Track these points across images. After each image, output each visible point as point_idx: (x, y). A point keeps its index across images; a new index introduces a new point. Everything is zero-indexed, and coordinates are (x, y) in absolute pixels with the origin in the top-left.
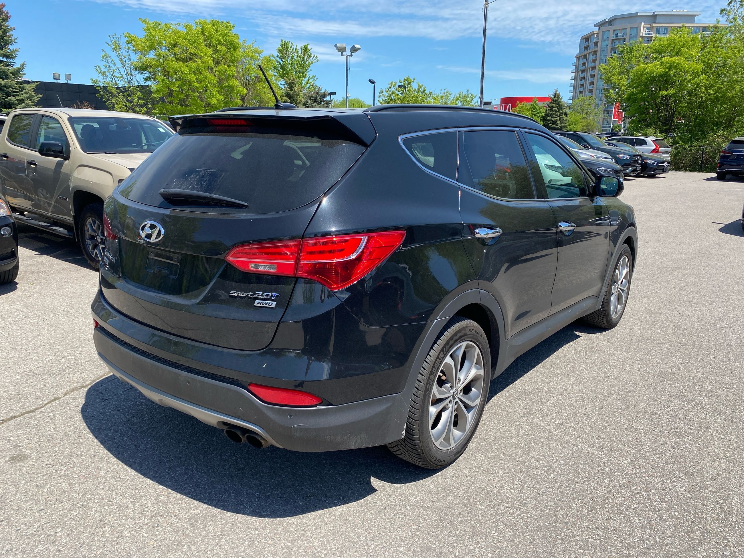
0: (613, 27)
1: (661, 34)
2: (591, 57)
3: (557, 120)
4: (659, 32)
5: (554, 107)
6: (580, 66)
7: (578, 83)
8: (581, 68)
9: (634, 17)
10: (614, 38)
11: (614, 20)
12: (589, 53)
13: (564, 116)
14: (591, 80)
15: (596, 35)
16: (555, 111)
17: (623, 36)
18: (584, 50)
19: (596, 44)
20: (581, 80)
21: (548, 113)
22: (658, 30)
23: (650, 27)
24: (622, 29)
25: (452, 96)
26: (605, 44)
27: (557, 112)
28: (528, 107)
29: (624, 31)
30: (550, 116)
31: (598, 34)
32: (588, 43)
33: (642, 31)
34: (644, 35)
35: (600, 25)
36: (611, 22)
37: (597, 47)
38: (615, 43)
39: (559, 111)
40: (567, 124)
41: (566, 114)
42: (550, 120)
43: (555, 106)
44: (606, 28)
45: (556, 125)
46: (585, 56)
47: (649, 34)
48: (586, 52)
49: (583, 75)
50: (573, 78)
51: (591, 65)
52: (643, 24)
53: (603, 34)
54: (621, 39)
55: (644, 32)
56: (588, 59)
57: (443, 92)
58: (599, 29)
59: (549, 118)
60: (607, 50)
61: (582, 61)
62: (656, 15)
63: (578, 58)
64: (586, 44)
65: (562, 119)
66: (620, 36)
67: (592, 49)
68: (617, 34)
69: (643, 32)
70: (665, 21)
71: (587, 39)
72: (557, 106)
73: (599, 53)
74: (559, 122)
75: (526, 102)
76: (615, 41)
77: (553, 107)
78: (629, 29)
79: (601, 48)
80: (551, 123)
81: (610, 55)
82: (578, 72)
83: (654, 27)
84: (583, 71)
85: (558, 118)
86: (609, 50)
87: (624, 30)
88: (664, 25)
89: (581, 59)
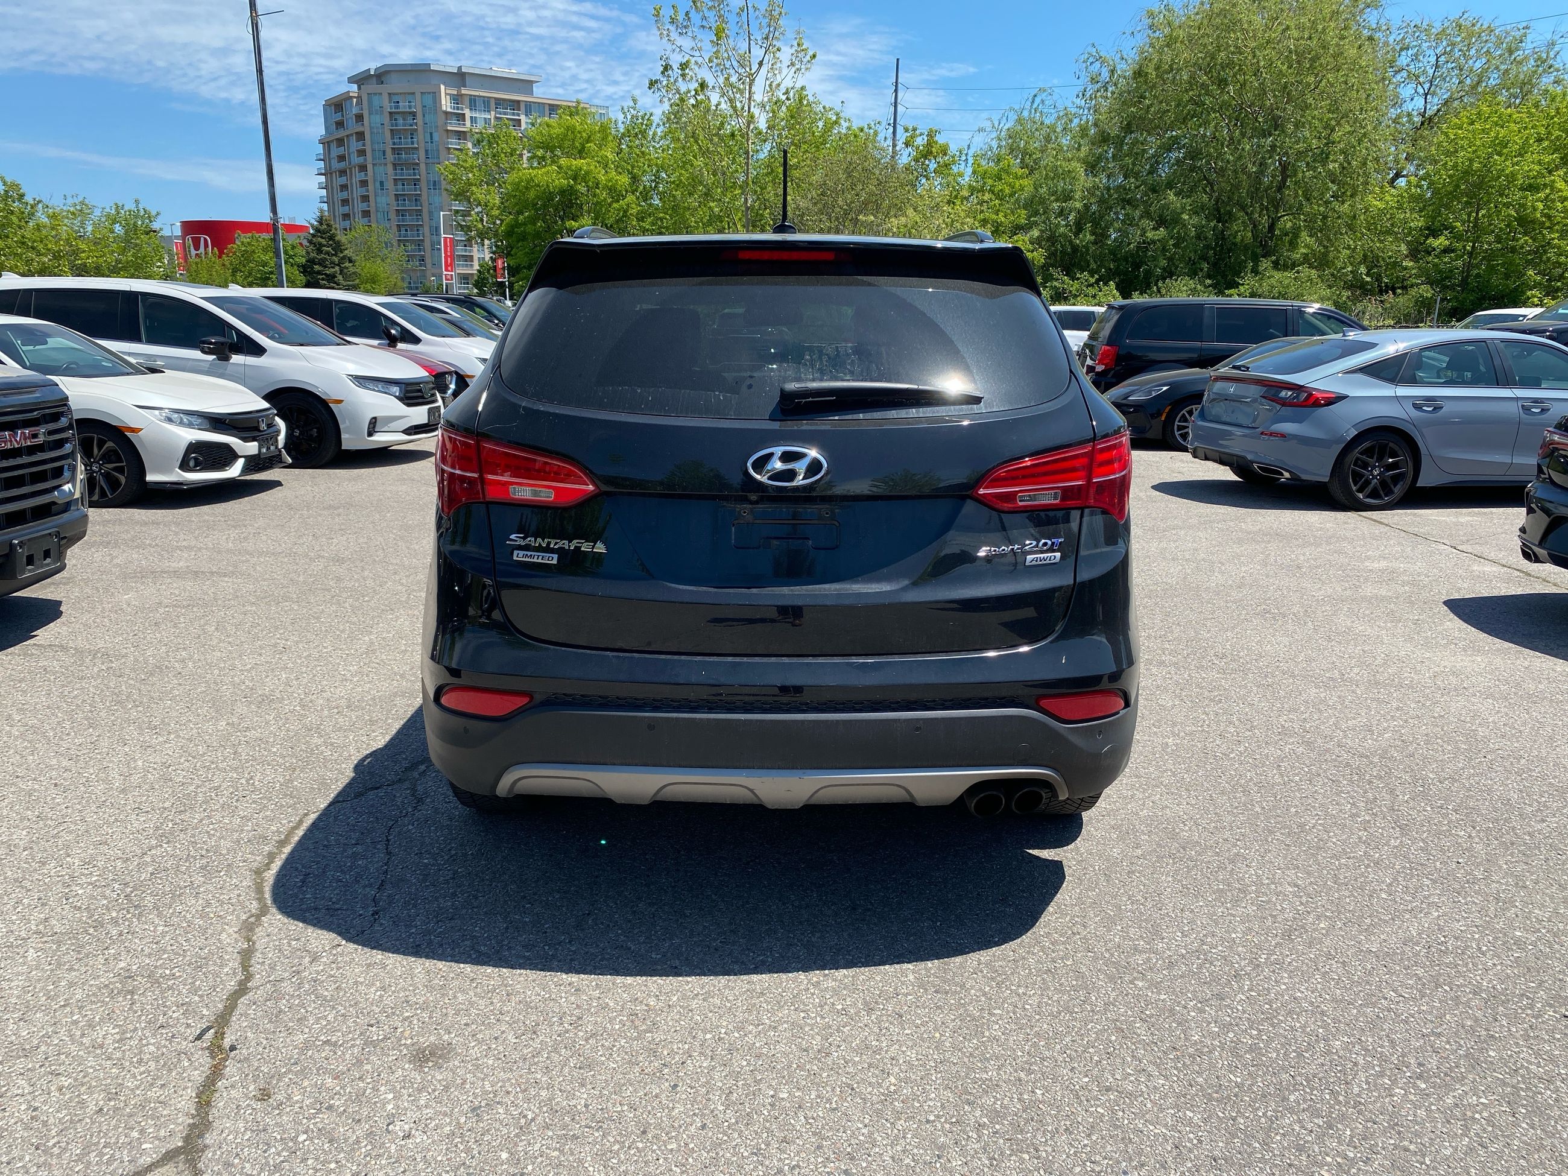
0: (385, 89)
1: (480, 111)
2: (354, 145)
3: (336, 272)
4: (475, 106)
5: (325, 246)
6: (332, 161)
7: (336, 196)
8: (336, 165)
9: (420, 71)
10: (393, 110)
11: (387, 72)
12: (347, 136)
13: (347, 264)
14: (362, 191)
15: (355, 100)
16: (328, 253)
17: (410, 107)
18: (337, 129)
19: (359, 118)
20: (342, 191)
21: (315, 258)
22: (473, 103)
23: (457, 95)
24: (405, 93)
25: (97, 212)
26: (377, 119)
27: (333, 255)
28: (264, 244)
29: (410, 98)
30: (320, 264)
31: (359, 98)
32: (343, 116)
33: (443, 102)
34: (449, 110)
35: (361, 79)
36: (382, 75)
37: (363, 125)
38: (396, 120)
39: (335, 255)
40: (357, 281)
41: (350, 261)
42: (319, 273)
43: (325, 243)
44: (372, 87)
45: (335, 283)
46: (340, 142)
47: (458, 109)
48: (341, 133)
49: (343, 180)
50: (324, 185)
51: (356, 160)
52: (442, 87)
53: (370, 102)
54: (406, 112)
55: (448, 104)
56: (348, 147)
57: (70, 201)
58: (359, 88)
59: (317, 268)
60: (383, 133)
61: (336, 151)
62: (465, 73)
63: (326, 143)
64: (338, 117)
65: (346, 271)
66: (404, 106)
67: (352, 127)
68: (398, 102)
69: (446, 104)
70: (482, 87)
71: (336, 106)
72: (331, 242)
73: (367, 136)
74: (340, 277)
75: (258, 233)
76: (397, 116)
77: (321, 245)
78: (418, 96)
79: (371, 128)
80: (323, 279)
81: (391, 143)
82: (331, 174)
83: (465, 97)
84: (343, 172)
85: (337, 268)
86: (388, 134)
87: (410, 96)
88: (482, 94)
89: (333, 146)
